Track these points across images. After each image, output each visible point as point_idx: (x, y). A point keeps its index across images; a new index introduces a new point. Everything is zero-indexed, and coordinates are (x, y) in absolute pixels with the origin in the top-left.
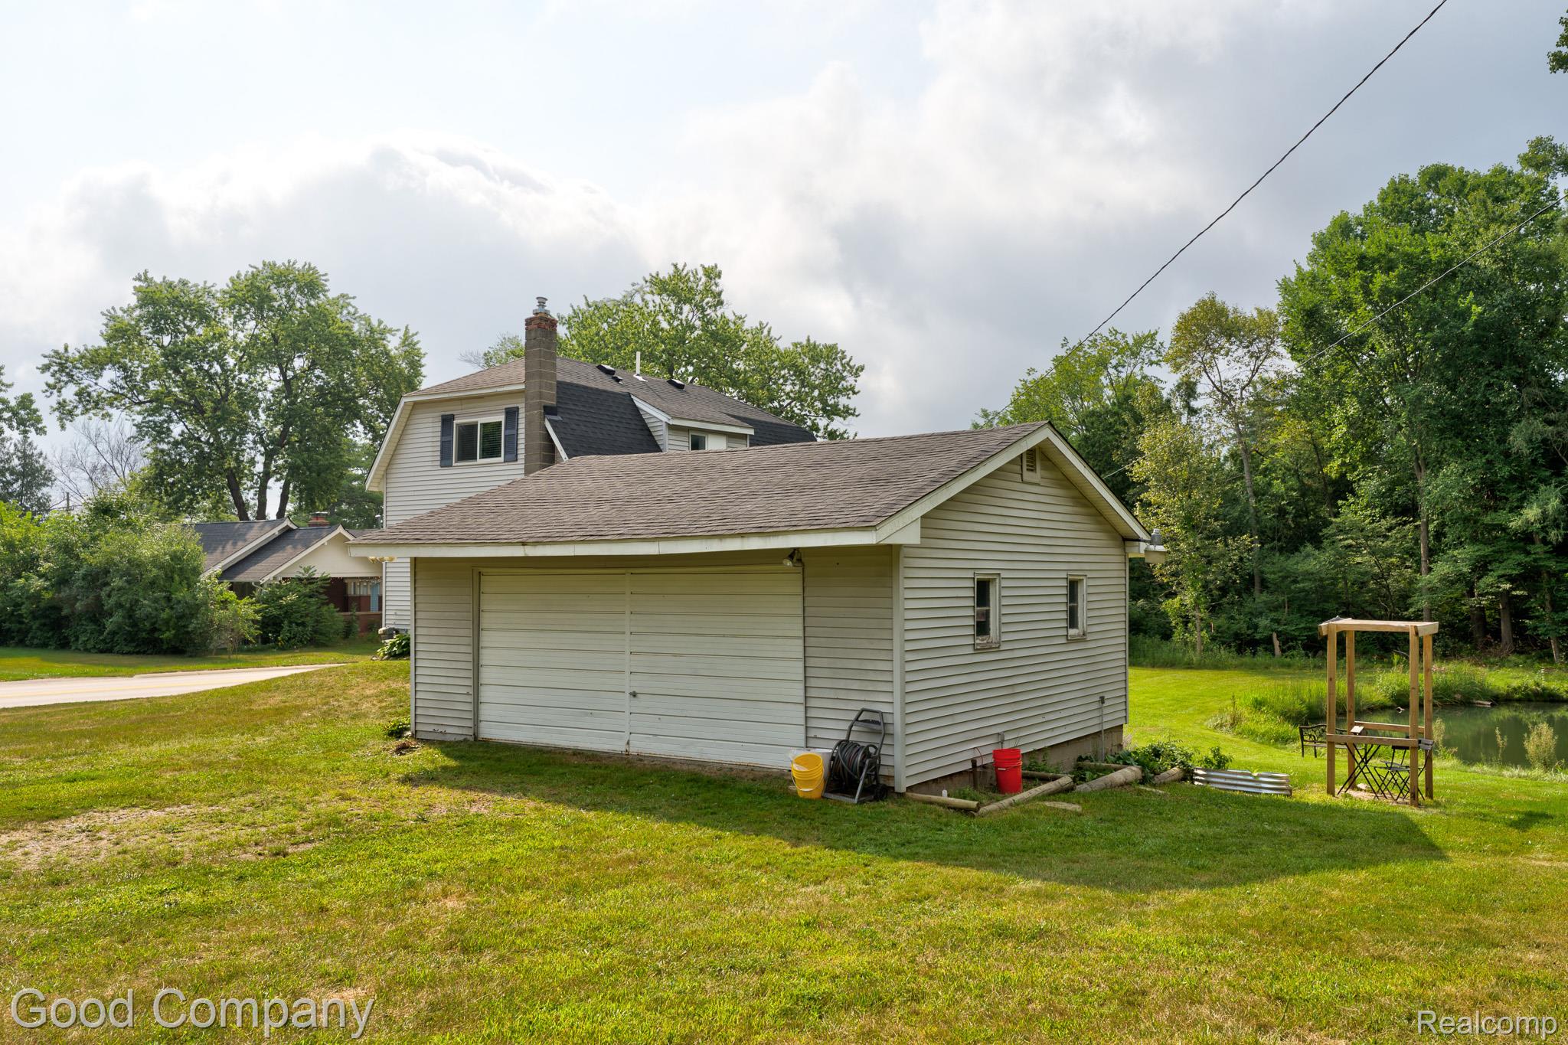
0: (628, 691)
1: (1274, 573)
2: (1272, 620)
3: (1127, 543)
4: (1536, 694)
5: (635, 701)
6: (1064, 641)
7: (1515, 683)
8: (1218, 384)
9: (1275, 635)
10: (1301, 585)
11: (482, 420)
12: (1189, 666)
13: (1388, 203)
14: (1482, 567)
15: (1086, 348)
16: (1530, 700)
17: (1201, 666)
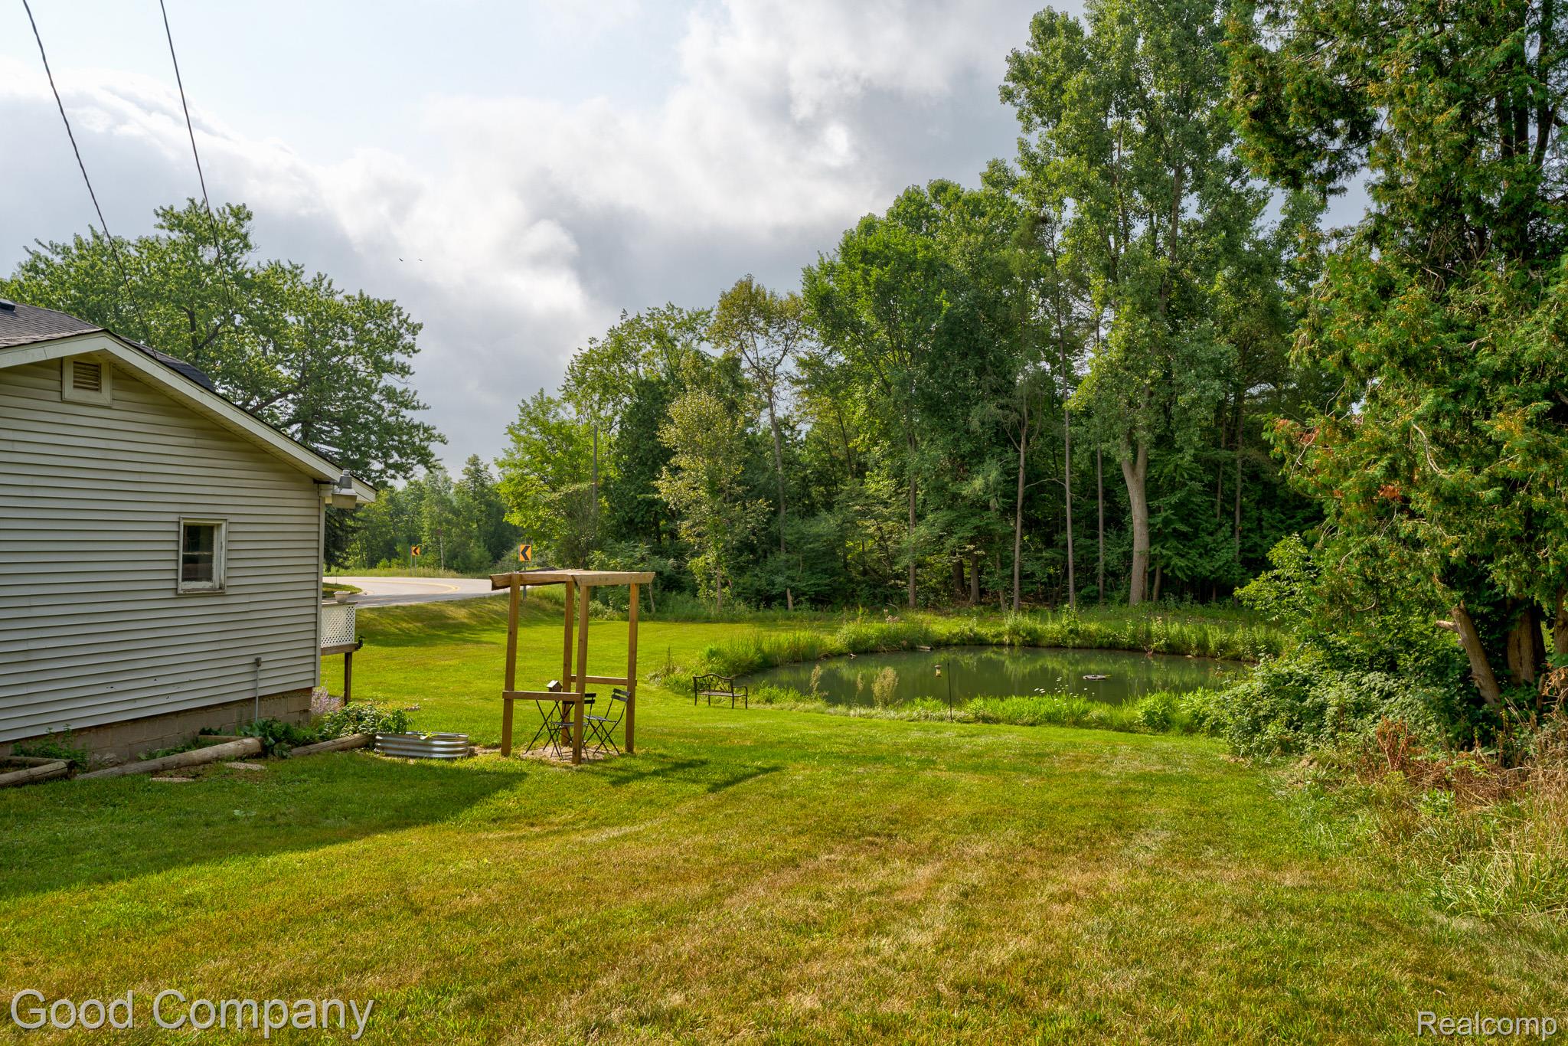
1: (791, 534)
2: (788, 577)
3: (323, 486)
4: (970, 639)
6: (170, 595)
7: (956, 630)
8: (755, 361)
9: (789, 591)
10: (811, 546)
12: (708, 620)
13: (901, 210)
14: (949, 529)
15: (644, 321)
16: (964, 644)
17: (717, 621)
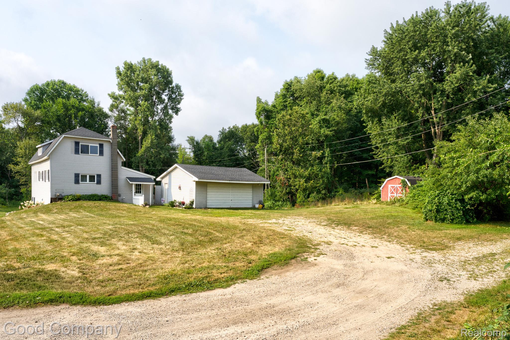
0: (230, 200)
11: (90, 145)
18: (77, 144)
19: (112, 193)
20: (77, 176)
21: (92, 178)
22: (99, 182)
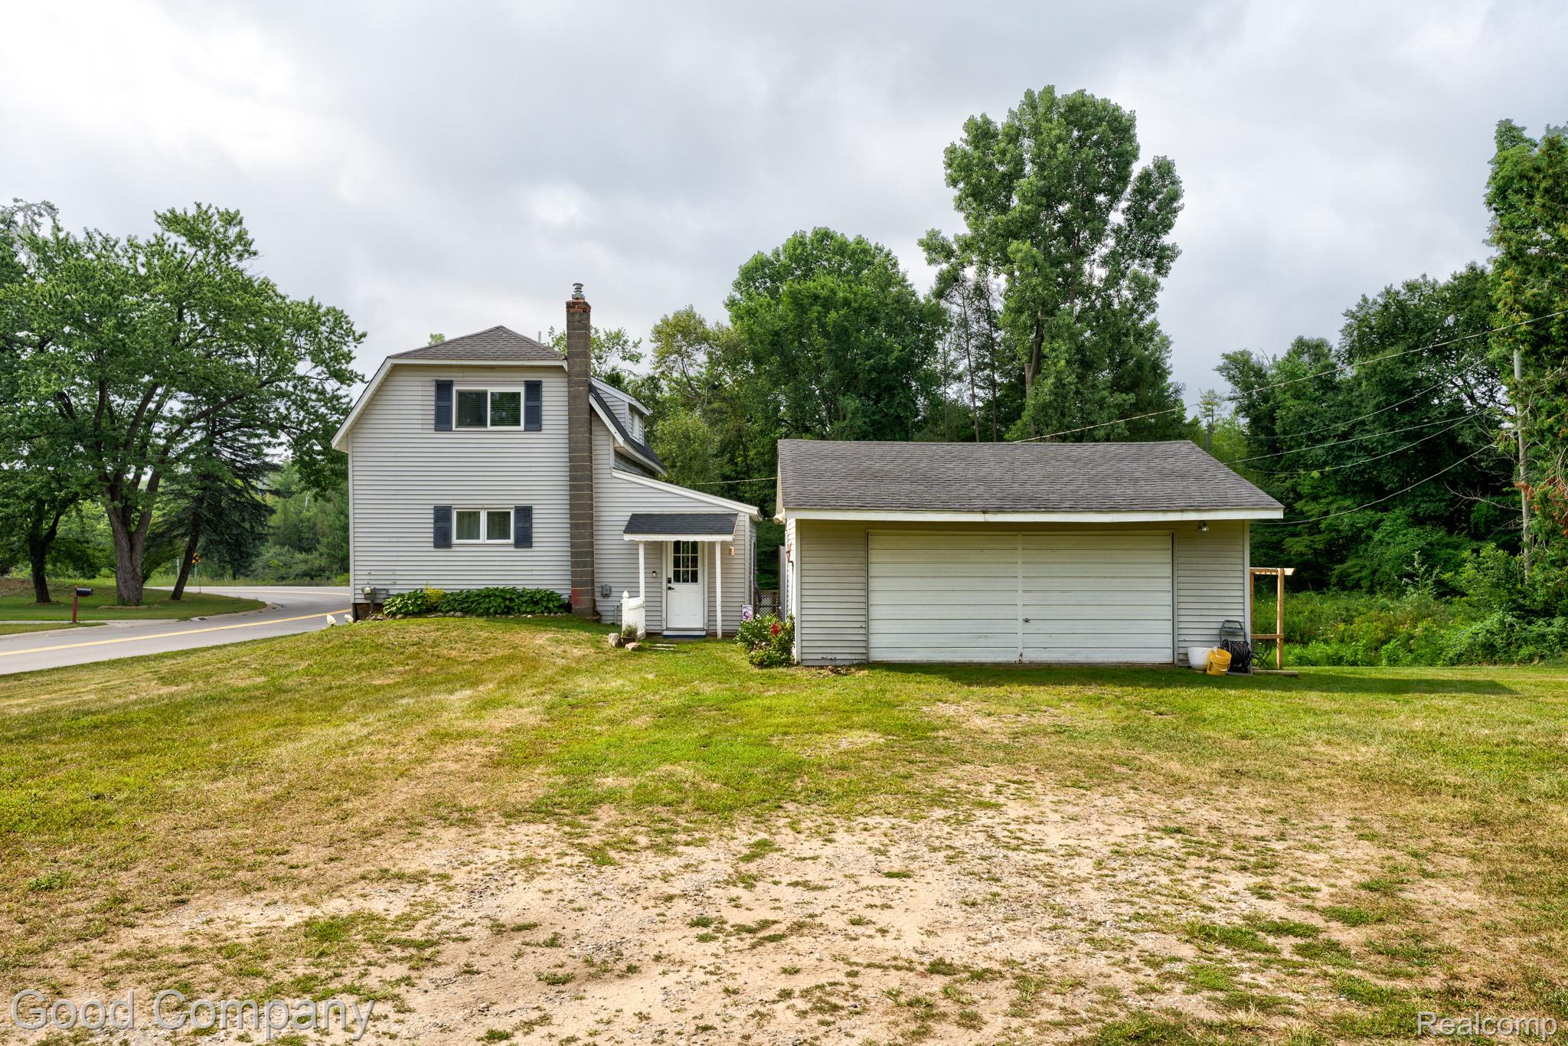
0: (1021, 618)
5: (1027, 625)
11: (491, 390)
18: (443, 389)
19: (574, 584)
20: (442, 515)
21: (498, 523)
22: (524, 540)
